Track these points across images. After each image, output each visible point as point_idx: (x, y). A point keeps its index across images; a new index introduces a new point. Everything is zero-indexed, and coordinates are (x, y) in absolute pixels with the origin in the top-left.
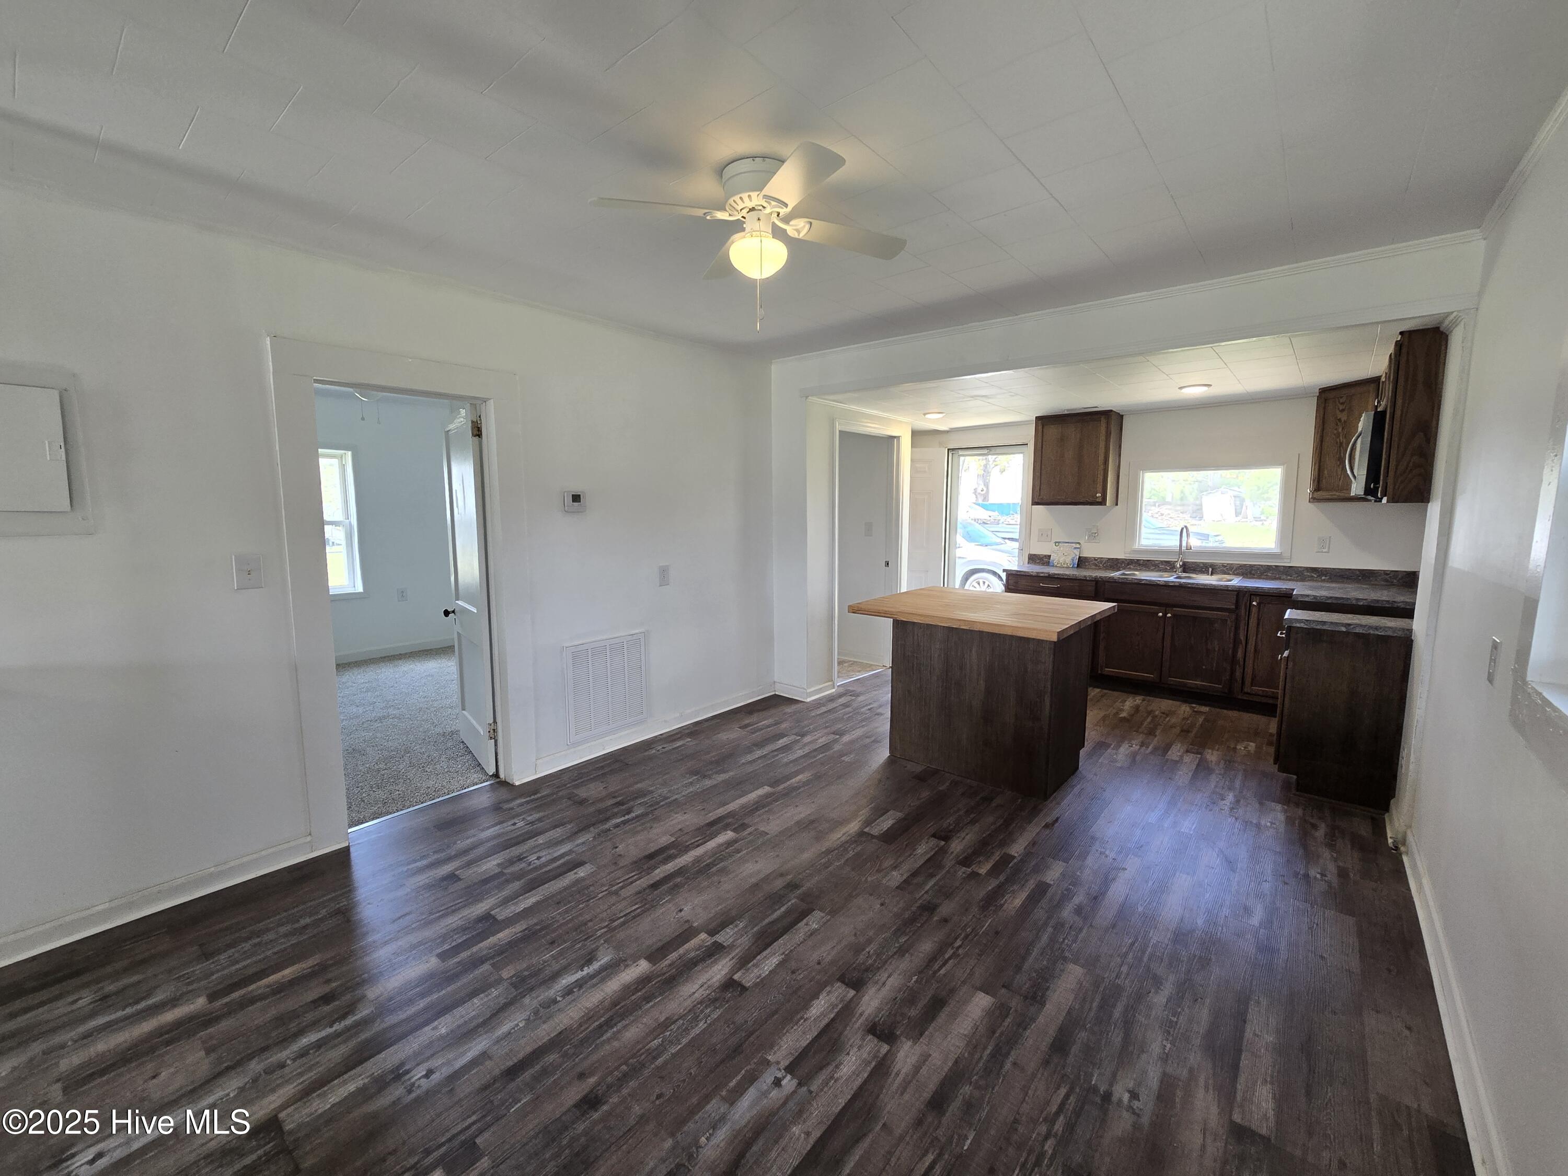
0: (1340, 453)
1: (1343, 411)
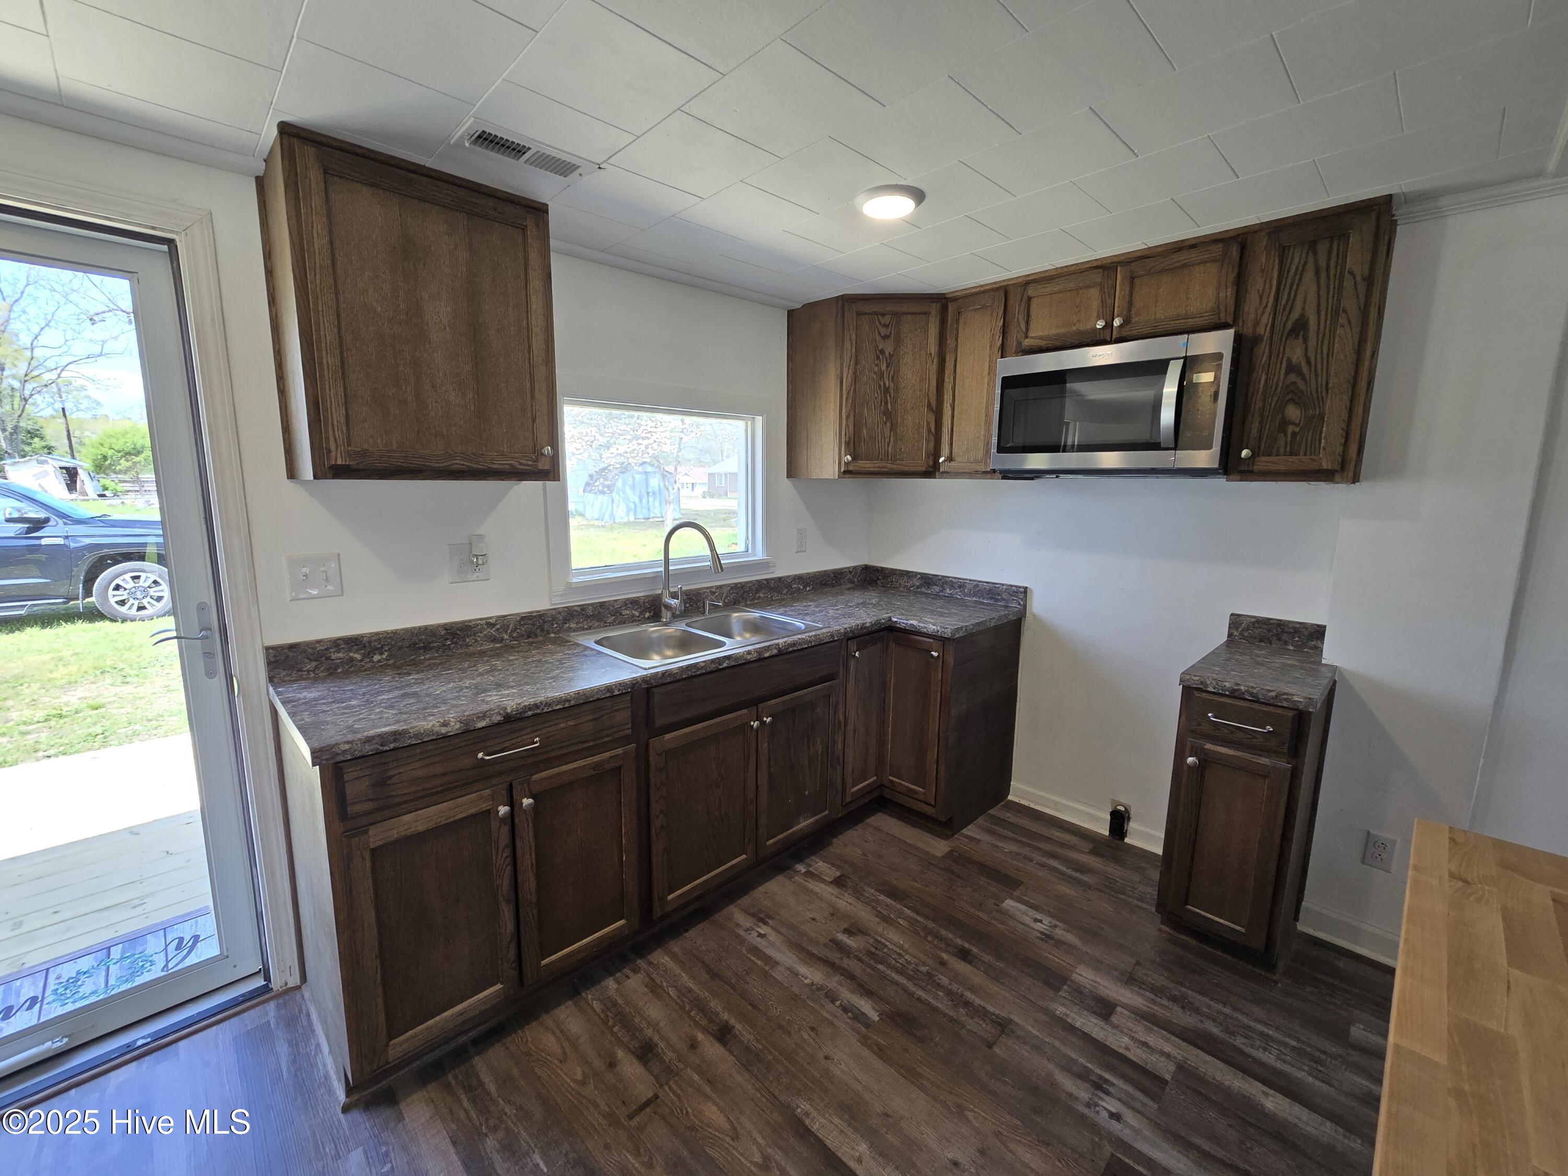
0: (886, 403)
1: (885, 338)
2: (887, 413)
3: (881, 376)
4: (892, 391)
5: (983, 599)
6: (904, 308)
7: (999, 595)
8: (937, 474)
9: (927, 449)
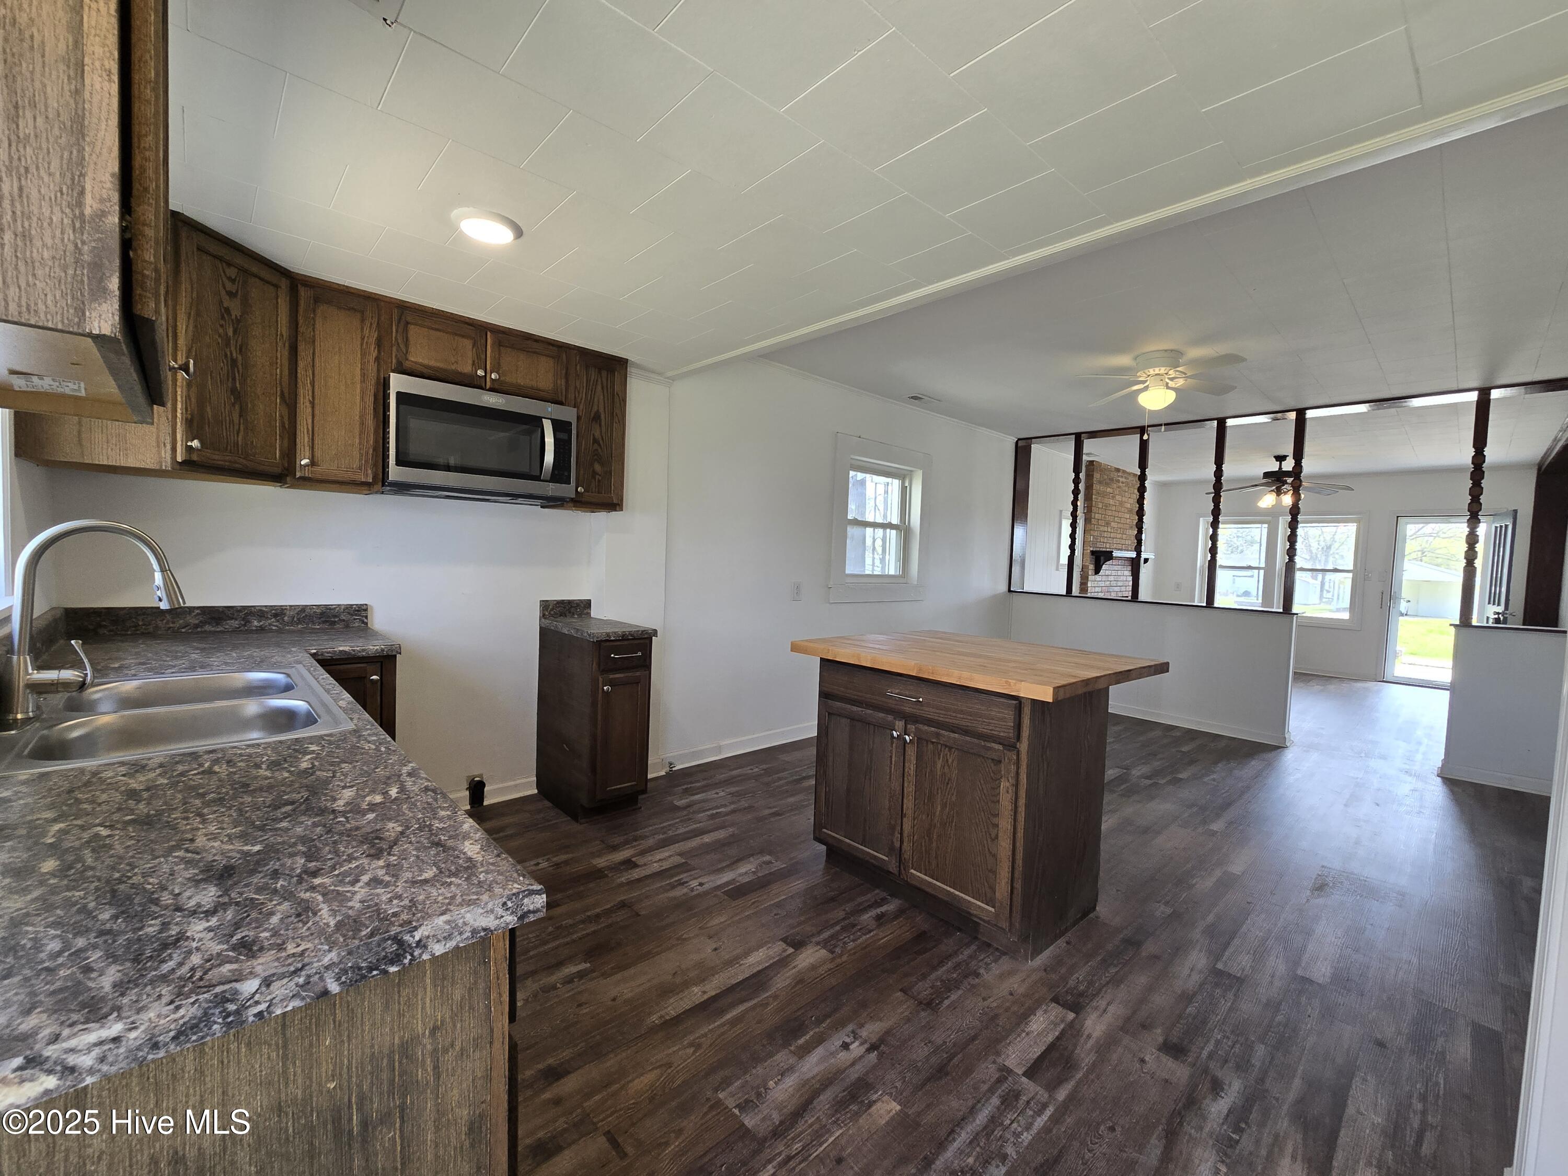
2: (233, 391)
3: (228, 344)
4: (240, 367)
5: (314, 624)
6: (254, 269)
7: (335, 616)
8: (288, 479)
9: (281, 446)
